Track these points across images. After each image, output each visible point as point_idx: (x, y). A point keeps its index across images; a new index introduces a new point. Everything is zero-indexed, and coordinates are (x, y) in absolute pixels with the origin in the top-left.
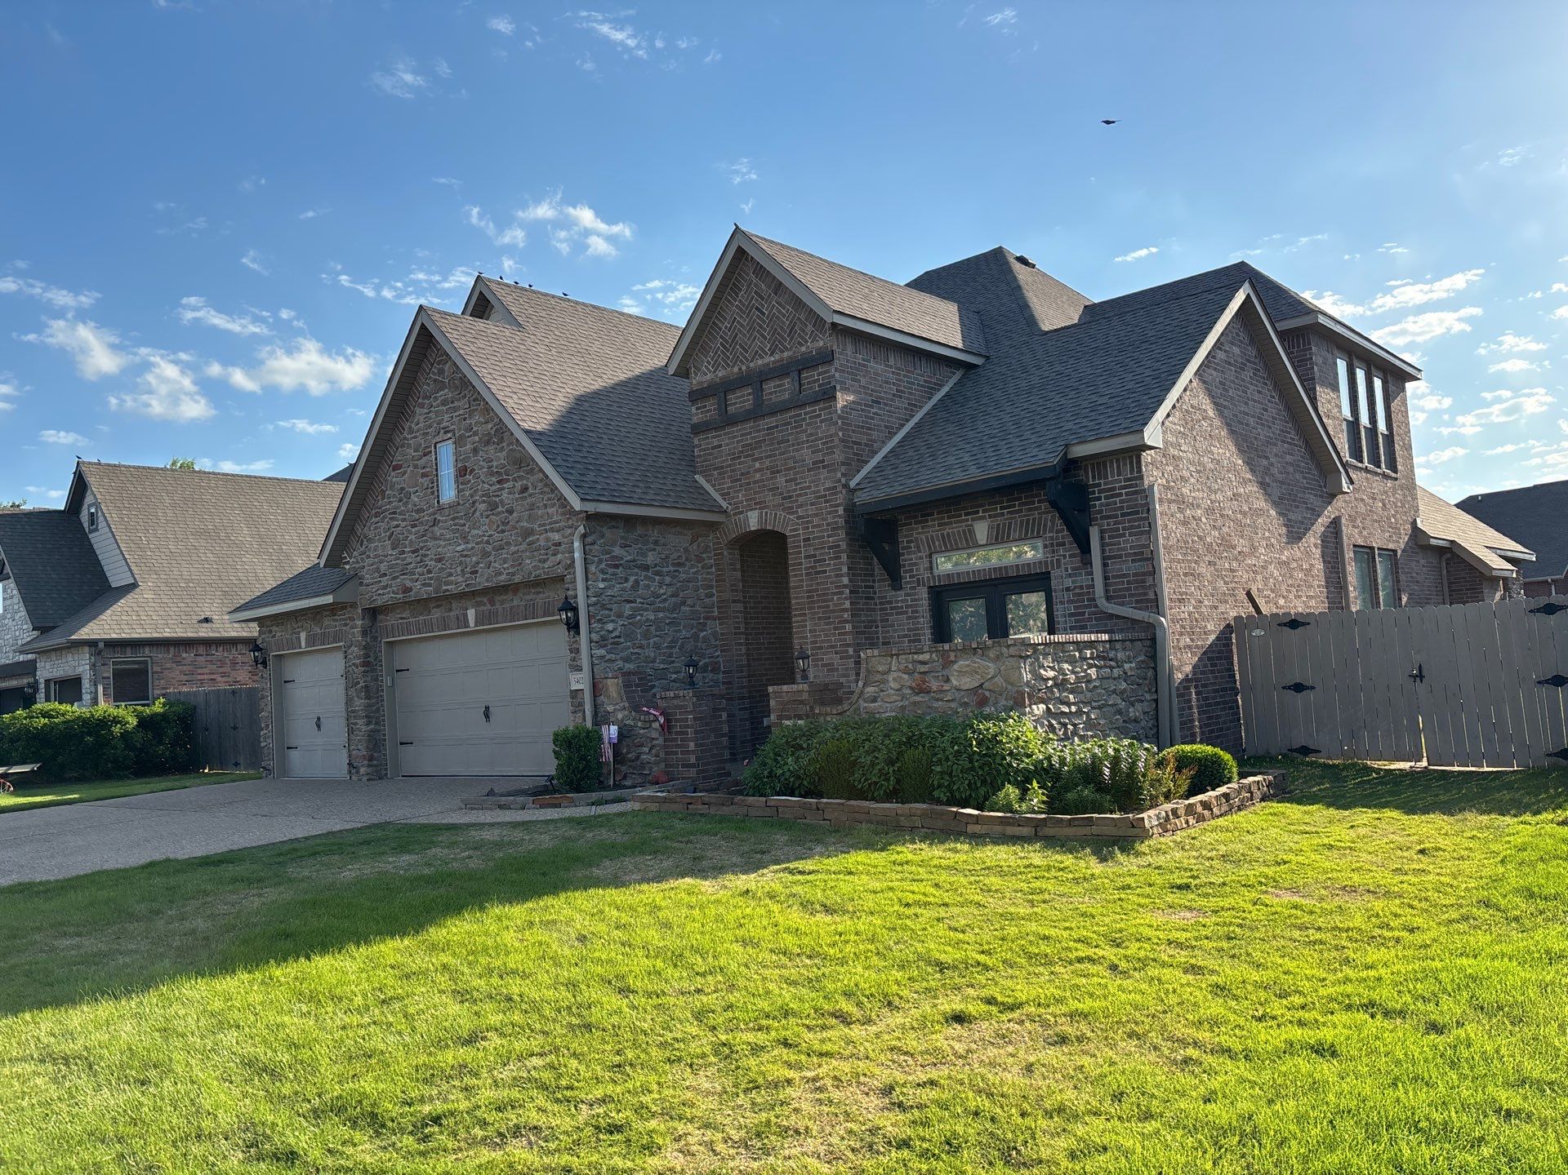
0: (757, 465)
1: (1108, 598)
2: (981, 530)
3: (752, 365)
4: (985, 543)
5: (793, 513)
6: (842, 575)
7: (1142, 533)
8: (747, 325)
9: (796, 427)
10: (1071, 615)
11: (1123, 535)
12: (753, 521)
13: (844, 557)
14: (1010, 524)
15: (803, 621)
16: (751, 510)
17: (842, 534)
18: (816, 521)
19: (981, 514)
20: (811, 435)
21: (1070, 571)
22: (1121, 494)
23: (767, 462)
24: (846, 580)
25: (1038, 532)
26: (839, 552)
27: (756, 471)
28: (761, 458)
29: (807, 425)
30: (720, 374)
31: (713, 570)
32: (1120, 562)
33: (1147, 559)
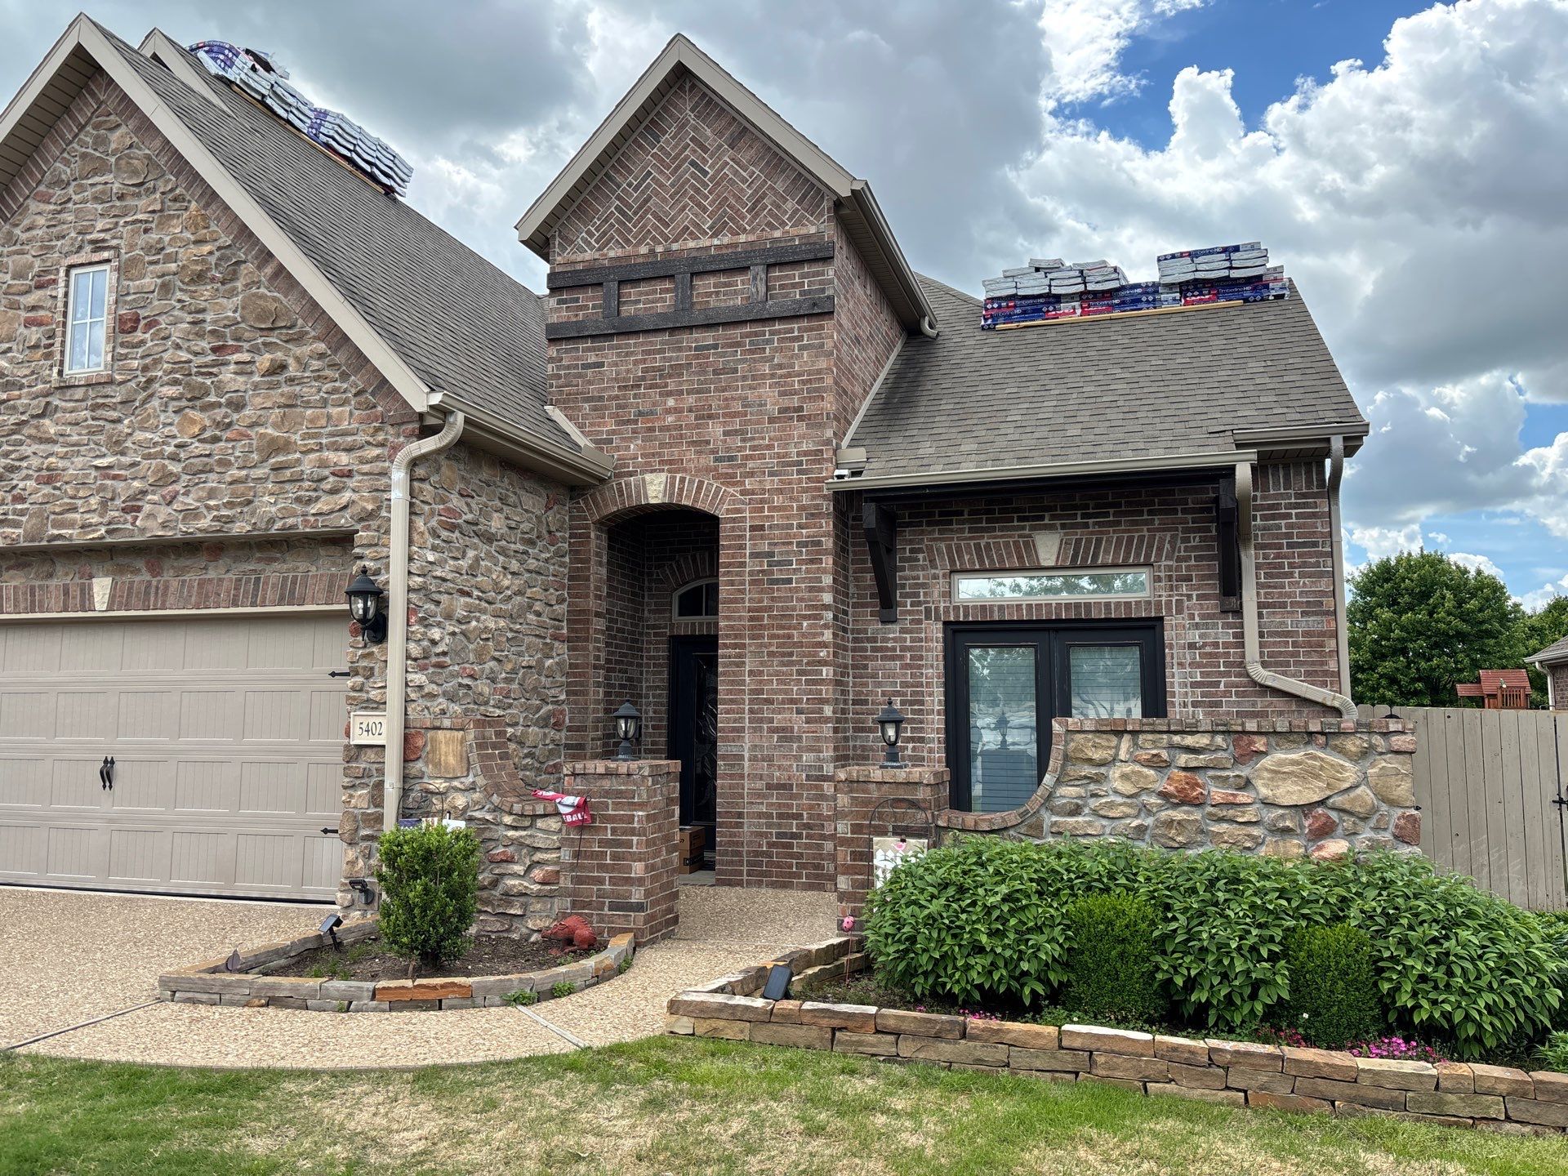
0: (671, 402)
1: (1264, 665)
2: (1048, 547)
3: (675, 247)
4: (1052, 563)
5: (734, 484)
6: (821, 590)
7: (1321, 575)
8: (672, 185)
9: (751, 352)
10: (1195, 685)
11: (1291, 575)
12: (655, 489)
13: (828, 561)
14: (1099, 541)
15: (740, 656)
16: (652, 471)
17: (827, 525)
18: (778, 500)
19: (1046, 521)
20: (780, 366)
21: (1197, 620)
22: (1289, 516)
23: (691, 400)
24: (828, 598)
25: (1148, 556)
26: (818, 552)
27: (668, 411)
28: (681, 392)
29: (775, 350)
30: (612, 254)
31: (567, 559)
32: (1283, 613)
33: (1327, 613)
